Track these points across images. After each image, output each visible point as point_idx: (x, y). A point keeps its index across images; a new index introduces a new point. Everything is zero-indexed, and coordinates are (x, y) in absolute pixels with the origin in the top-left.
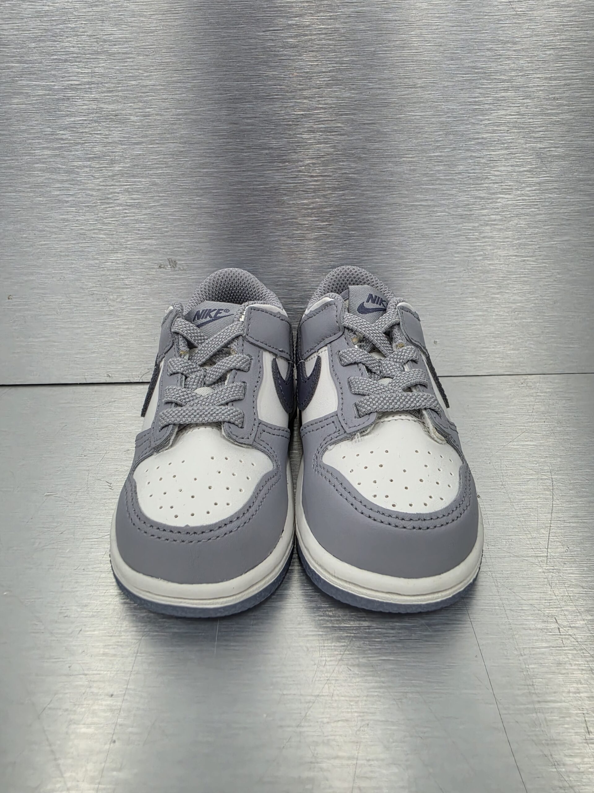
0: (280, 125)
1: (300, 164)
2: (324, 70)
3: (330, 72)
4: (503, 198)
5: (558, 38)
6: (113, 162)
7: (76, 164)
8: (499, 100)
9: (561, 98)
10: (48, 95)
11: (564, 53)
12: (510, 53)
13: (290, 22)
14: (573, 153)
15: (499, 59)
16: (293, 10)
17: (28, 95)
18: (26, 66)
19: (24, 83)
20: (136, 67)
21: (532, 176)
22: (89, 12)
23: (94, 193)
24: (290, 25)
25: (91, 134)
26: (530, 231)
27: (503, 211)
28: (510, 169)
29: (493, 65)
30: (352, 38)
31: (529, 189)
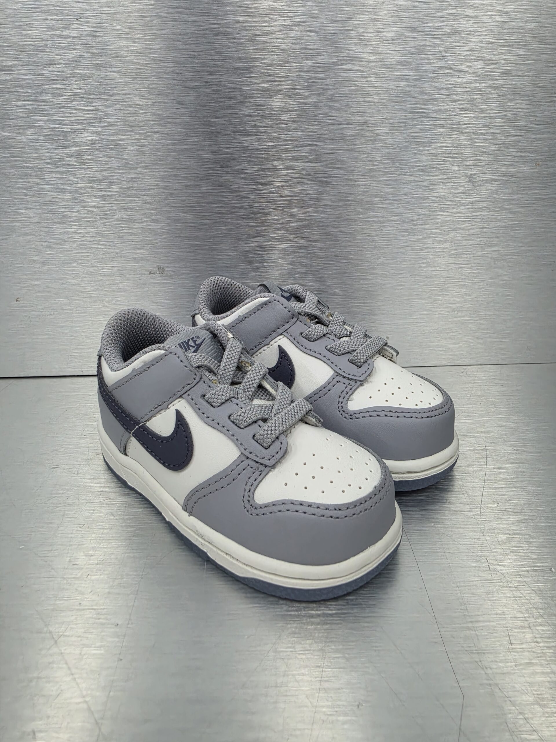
0: (255, 154)
1: (272, 186)
2: (291, 109)
3: (296, 111)
4: (442, 215)
5: (483, 85)
6: (112, 184)
7: (79, 185)
8: (436, 135)
9: (487, 133)
10: (58, 128)
11: (488, 97)
12: (444, 97)
13: (263, 71)
14: (499, 178)
15: (435, 101)
16: (265, 61)
17: (40, 128)
18: (40, 104)
19: (38, 118)
20: (133, 106)
21: (466, 197)
22: (94, 60)
23: (95, 210)
24: (263, 73)
25: (93, 160)
26: (465, 243)
27: (442, 226)
28: (447, 191)
29: (431, 106)
30: (313, 84)
31: (463, 207)
